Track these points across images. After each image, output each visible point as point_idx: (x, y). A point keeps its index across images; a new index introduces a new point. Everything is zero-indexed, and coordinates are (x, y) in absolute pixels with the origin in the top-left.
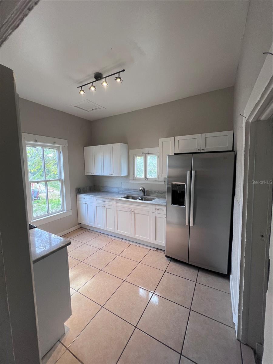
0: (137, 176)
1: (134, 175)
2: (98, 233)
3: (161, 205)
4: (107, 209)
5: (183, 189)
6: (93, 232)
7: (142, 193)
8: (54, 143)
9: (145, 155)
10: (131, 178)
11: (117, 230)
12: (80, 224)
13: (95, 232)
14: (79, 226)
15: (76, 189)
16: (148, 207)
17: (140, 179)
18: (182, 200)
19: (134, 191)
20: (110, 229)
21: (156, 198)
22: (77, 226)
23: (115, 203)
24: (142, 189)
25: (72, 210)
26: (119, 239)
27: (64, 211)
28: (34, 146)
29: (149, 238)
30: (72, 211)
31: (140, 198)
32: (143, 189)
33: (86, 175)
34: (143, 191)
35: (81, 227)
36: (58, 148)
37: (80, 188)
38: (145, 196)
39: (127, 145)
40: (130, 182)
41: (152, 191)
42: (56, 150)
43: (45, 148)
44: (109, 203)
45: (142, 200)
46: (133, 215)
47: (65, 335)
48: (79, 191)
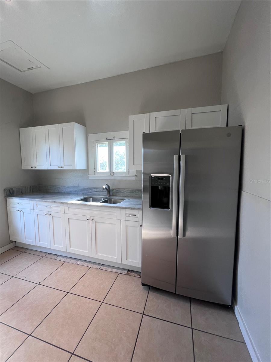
0: (100, 170)
1: (95, 169)
3: (134, 209)
4: (54, 218)
5: (168, 184)
7: (106, 192)
9: (110, 141)
10: (91, 172)
11: (70, 248)
13: (37, 253)
16: (115, 213)
18: (165, 200)
19: (95, 190)
20: (59, 247)
21: (125, 199)
22: (8, 246)
23: (66, 208)
24: (106, 188)
26: (73, 261)
29: (116, 257)
31: (104, 199)
32: (107, 186)
33: (23, 169)
34: (109, 190)
35: (16, 246)
38: (110, 196)
39: (85, 127)
40: (89, 178)
41: (119, 190)
44: (57, 209)
45: (106, 202)
46: (93, 225)
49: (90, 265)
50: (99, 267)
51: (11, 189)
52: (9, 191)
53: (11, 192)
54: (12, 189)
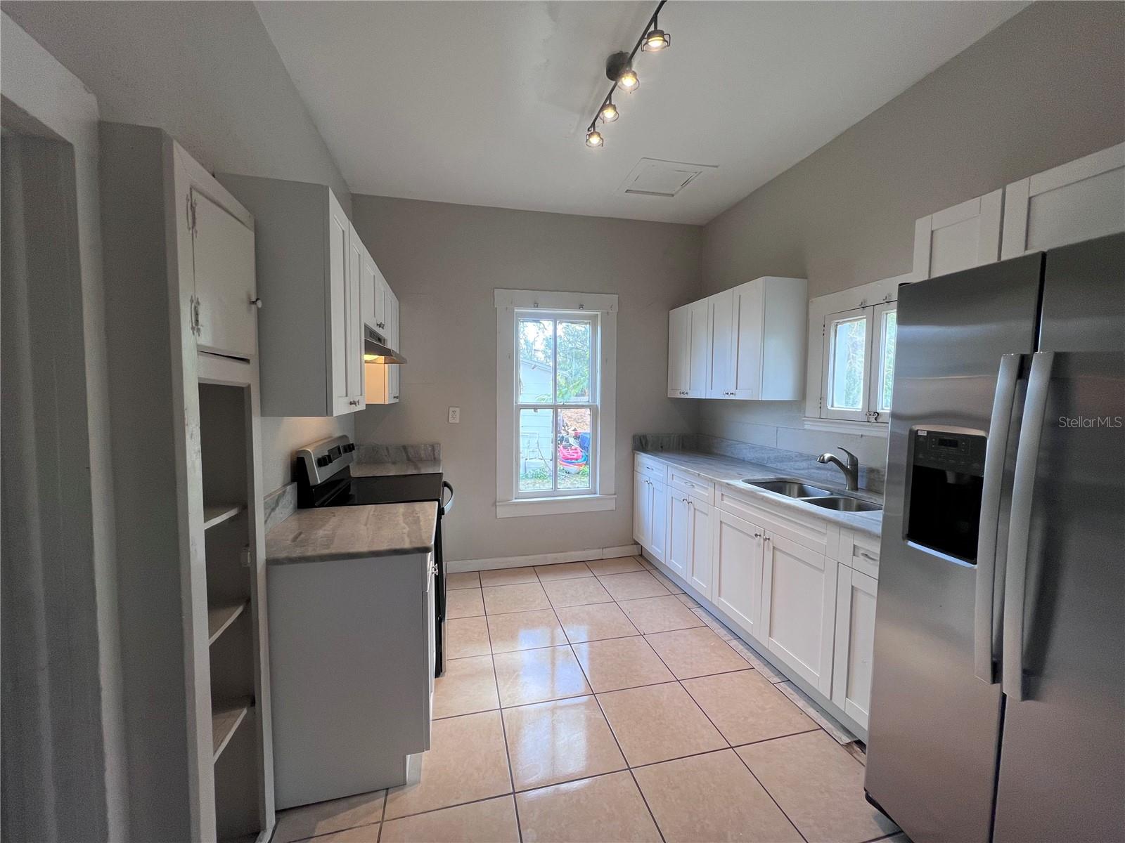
0: (834, 404)
1: (822, 398)
2: (672, 588)
4: (696, 512)
5: (976, 465)
6: (662, 579)
7: (841, 474)
8: (581, 306)
9: (873, 311)
10: (811, 409)
11: (719, 596)
12: (636, 543)
13: (667, 582)
14: (633, 550)
15: (634, 437)
16: (825, 534)
17: (843, 418)
20: (700, 584)
22: (627, 548)
23: (718, 494)
25: (616, 496)
26: (722, 632)
27: (595, 494)
28: (536, 319)
29: (818, 675)
30: (616, 499)
31: (830, 495)
33: (669, 396)
35: (641, 555)
36: (593, 320)
37: (645, 437)
39: (806, 280)
40: (806, 427)
42: (588, 326)
43: (561, 323)
44: (702, 492)
46: (769, 555)
47: (403, 789)
48: (642, 444)
49: (756, 663)
50: (776, 679)
51: (643, 436)
52: (641, 440)
53: (644, 443)
54: (646, 436)
